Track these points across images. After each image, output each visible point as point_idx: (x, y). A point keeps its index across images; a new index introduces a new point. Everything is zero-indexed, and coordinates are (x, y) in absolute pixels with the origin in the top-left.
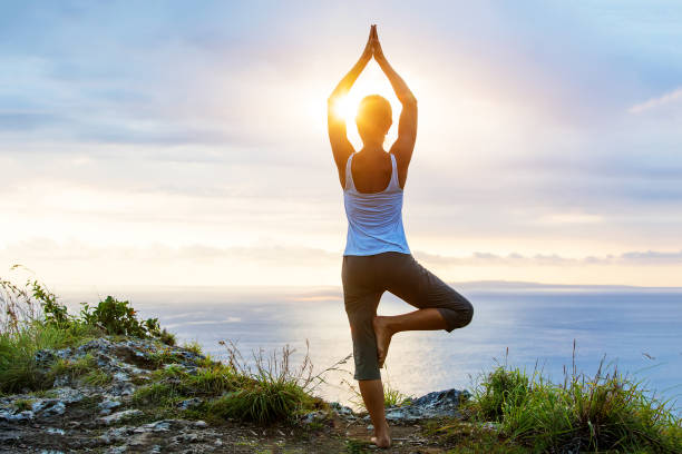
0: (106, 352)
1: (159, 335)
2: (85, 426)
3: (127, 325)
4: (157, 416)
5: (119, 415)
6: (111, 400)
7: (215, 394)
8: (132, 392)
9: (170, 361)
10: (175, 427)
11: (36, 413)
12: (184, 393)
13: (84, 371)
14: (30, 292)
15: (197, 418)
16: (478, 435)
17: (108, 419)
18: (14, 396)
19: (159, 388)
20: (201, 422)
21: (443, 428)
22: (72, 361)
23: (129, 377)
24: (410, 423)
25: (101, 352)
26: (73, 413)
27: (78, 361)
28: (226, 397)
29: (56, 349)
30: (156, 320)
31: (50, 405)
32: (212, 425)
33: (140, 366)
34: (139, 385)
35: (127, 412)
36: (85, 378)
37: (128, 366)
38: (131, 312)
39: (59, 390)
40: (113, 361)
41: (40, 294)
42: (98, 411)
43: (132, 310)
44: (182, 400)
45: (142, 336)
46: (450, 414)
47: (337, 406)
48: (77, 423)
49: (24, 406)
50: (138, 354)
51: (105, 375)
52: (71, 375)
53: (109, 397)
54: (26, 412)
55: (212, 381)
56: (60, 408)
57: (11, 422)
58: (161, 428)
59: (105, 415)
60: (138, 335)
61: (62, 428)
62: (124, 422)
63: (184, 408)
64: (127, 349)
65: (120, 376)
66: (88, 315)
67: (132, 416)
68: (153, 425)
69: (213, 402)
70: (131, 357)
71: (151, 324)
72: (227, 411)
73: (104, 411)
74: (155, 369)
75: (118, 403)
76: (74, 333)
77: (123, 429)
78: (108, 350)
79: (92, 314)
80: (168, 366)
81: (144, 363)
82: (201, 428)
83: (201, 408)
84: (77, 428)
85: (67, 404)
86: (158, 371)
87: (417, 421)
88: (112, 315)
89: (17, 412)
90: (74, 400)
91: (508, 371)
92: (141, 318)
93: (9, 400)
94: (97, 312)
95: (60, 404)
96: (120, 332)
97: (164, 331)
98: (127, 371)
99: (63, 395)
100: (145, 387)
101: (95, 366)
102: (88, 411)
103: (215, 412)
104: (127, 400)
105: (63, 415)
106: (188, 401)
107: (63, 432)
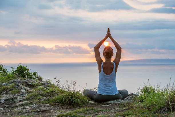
0: (19, 83)
1: (37, 77)
2: (10, 107)
3: (27, 74)
4: (34, 103)
5: (21, 103)
6: (19, 98)
8: (27, 96)
9: (39, 85)
10: (39, 106)
12: (43, 95)
13: (11, 90)
15: (47, 103)
17: (17, 104)
20: (48, 105)
22: (7, 86)
23: (26, 91)
25: (17, 83)
26: (7, 102)
27: (9, 86)
28: (56, 97)
29: (3, 82)
30: (36, 73)
32: (51, 105)
33: (30, 87)
34: (28, 93)
35: (24, 102)
36: (11, 92)
37: (26, 87)
38: (28, 70)
39: (3, 96)
40: (21, 86)
42: (15, 102)
43: (28, 69)
44: (42, 98)
45: (31, 78)
48: (8, 106)
50: (29, 83)
51: (18, 91)
52: (7, 91)
53: (19, 97)
55: (52, 92)
58: (34, 107)
59: (17, 103)
60: (30, 77)
61: (3, 107)
62: (23, 105)
63: (43, 100)
64: (26, 82)
65: (23, 91)
66: (14, 71)
67: (25, 103)
68: (32, 106)
69: (52, 98)
70: (27, 85)
71: (35, 74)
72: (56, 101)
73: (17, 102)
74: (34, 88)
75: (21, 99)
77: (22, 107)
78: (19, 82)
79: (15, 71)
80: (38, 87)
81: (31, 86)
82: (48, 106)
83: (48, 100)
84: (7, 107)
85: (5, 100)
88: (21, 71)
90: (7, 98)
91: (149, 86)
92: (31, 72)
94: (17, 70)
95: (3, 100)
96: (24, 77)
97: (39, 76)
98: (25, 89)
100: (31, 94)
101: (15, 87)
102: (12, 102)
103: (53, 101)
104: (25, 98)
105: (3, 103)
106: (44, 98)
107: (2, 109)
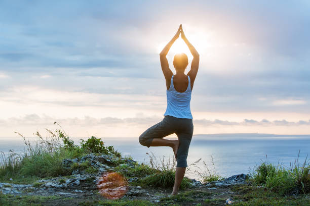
1: (114, 153)
2: (90, 189)
3: (100, 149)
4: (120, 185)
5: (104, 185)
6: (99, 179)
7: (143, 176)
8: (107, 175)
9: (122, 163)
10: (129, 189)
11: (67, 184)
12: (130, 175)
13: (85, 167)
14: (57, 135)
15: (137, 185)
16: (256, 189)
17: (100, 186)
18: (56, 178)
19: (119, 174)
20: (139, 187)
21: (240, 188)
22: (79, 164)
23: (105, 169)
24: (225, 187)
25: (92, 160)
26: (83, 184)
27: (82, 163)
28: (147, 177)
29: (72, 159)
30: (112, 147)
31: (73, 181)
32: (143, 188)
33: (109, 165)
34: (109, 172)
35: (107, 183)
36: (86, 170)
37: (104, 165)
38: (102, 143)
40: (98, 163)
41: (62, 135)
42: (94, 183)
44: (130, 178)
45: (107, 154)
46: (242, 183)
47: (194, 181)
48: (87, 188)
49: (63, 182)
50: (108, 160)
51: (95, 169)
52: (80, 169)
53: (98, 177)
54: (63, 184)
55: (141, 171)
56: (78, 182)
57: (58, 188)
58: (122, 189)
60: (105, 153)
61: (81, 189)
62: (106, 187)
63: (131, 182)
64: (103, 158)
65: (101, 169)
66: (83, 145)
67: (109, 185)
68: (119, 188)
69: (143, 179)
70: (105, 162)
71: (110, 148)
72: (149, 183)
73: (97, 183)
74: (115, 166)
75: (102, 180)
76: (78, 152)
77: (107, 190)
78: (95, 159)
79: (85, 144)
80: (122, 165)
82: (139, 189)
83: (138, 181)
84: (87, 190)
85: (80, 181)
86: (117, 167)
87: (229, 186)
88: (94, 145)
89: (60, 184)
90: (83, 179)
93: (55, 179)
94: (87, 143)
96: (97, 152)
97: (116, 152)
98: (104, 167)
99: (78, 177)
100: (113, 173)
101: (90, 165)
102: (90, 184)
103: (144, 183)
104: (106, 178)
105: (79, 185)
106: (133, 178)
107: (81, 192)
